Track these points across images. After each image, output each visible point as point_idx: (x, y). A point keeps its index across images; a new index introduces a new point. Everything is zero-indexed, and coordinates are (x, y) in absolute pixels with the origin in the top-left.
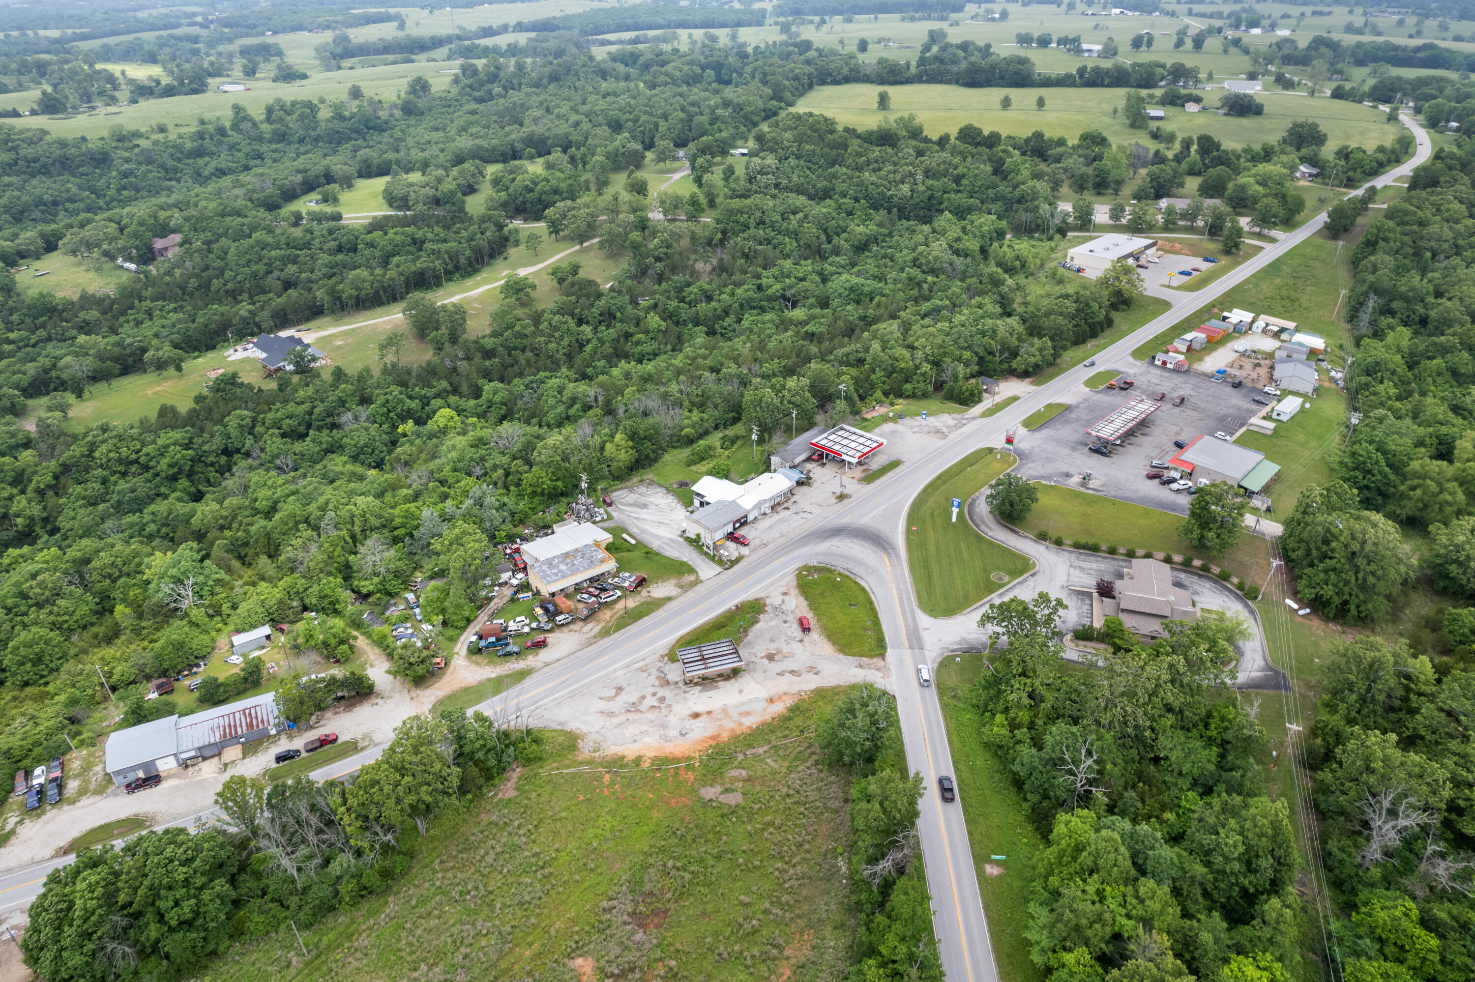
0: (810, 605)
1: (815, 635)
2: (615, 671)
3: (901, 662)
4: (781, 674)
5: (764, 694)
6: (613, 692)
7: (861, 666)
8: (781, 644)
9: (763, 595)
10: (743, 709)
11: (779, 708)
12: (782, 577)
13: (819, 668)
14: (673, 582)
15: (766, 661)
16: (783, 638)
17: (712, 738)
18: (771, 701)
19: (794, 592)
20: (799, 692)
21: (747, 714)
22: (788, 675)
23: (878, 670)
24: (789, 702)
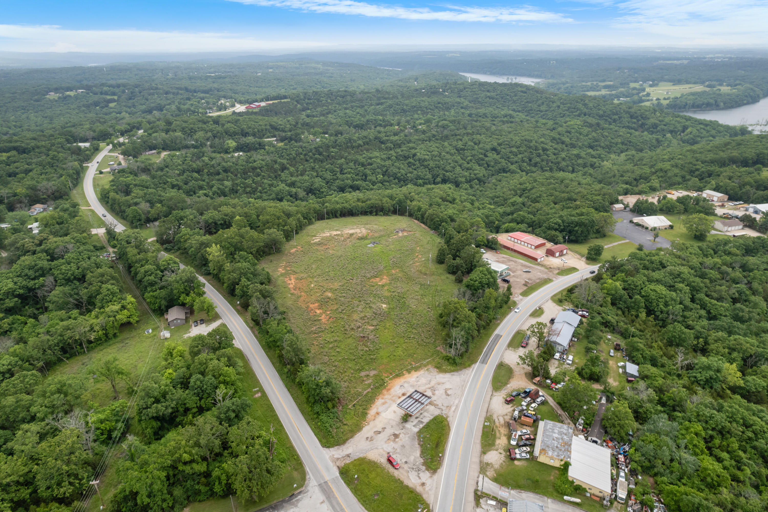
0: (402, 483)
1: (383, 461)
2: (460, 401)
3: (328, 469)
4: (384, 428)
5: (383, 415)
6: (449, 392)
7: (348, 456)
8: (397, 446)
9: (436, 477)
10: (387, 405)
11: (372, 412)
12: (436, 498)
13: (368, 442)
14: (497, 466)
15: (397, 433)
16: (398, 451)
17: (389, 389)
18: (378, 413)
19: (419, 489)
20: (369, 424)
21: (384, 404)
22: (380, 430)
23: (338, 459)
24: (369, 416)
